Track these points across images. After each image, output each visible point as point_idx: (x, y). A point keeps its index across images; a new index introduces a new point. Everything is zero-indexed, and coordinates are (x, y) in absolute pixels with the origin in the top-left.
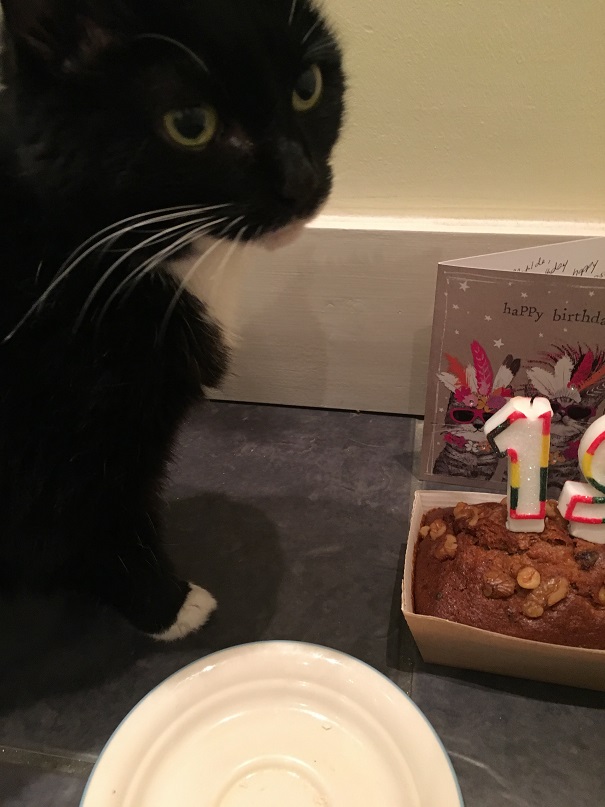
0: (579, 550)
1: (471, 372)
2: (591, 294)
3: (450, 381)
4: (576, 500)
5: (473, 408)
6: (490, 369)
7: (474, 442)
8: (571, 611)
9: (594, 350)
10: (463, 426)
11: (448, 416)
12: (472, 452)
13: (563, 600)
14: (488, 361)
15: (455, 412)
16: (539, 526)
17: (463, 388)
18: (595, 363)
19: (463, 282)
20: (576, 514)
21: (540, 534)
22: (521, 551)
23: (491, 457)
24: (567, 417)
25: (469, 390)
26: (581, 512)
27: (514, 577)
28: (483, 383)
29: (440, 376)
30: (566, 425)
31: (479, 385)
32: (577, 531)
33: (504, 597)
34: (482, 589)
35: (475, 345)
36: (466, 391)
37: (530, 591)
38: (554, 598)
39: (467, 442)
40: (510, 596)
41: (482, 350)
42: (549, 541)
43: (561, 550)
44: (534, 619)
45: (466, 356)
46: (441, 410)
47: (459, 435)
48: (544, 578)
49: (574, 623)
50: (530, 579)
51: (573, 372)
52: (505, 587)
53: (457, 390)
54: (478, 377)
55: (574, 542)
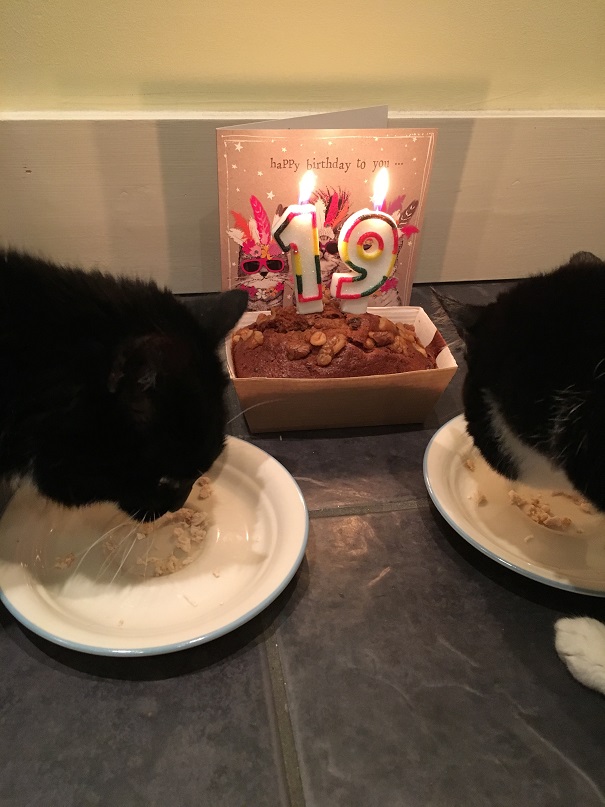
0: (349, 318)
1: (253, 224)
2: (330, 143)
3: (237, 236)
4: (342, 281)
5: (259, 257)
6: (267, 219)
7: (263, 290)
8: (350, 355)
9: (338, 192)
10: (252, 276)
11: (239, 269)
12: (262, 300)
13: (343, 349)
14: (265, 213)
15: (244, 265)
16: (319, 307)
17: (248, 240)
18: (340, 201)
19: (237, 143)
20: (343, 293)
21: (321, 313)
22: (310, 327)
23: (276, 301)
24: (326, 253)
25: (253, 241)
26: (346, 291)
27: (308, 342)
28: (263, 233)
29: (229, 233)
30: (326, 260)
31: (261, 236)
32: (346, 308)
33: (304, 357)
34: (287, 355)
35: (253, 200)
36: (250, 243)
37: (321, 347)
38: (338, 347)
39: (257, 290)
40: (307, 356)
41: (259, 203)
42: (328, 317)
43: (337, 321)
44: (326, 366)
45: (247, 211)
46: (234, 264)
47: (251, 285)
48: (329, 337)
49: (353, 362)
50: (319, 338)
51: (327, 212)
52: (303, 349)
53: (244, 244)
54: (259, 228)
55: (344, 316)
